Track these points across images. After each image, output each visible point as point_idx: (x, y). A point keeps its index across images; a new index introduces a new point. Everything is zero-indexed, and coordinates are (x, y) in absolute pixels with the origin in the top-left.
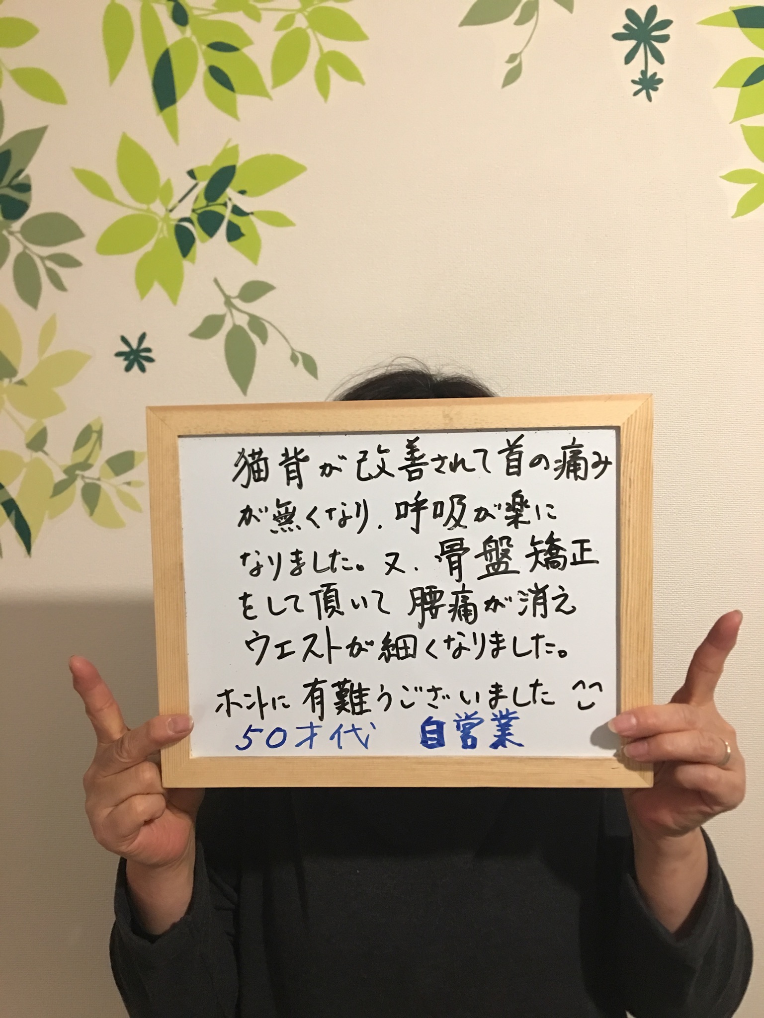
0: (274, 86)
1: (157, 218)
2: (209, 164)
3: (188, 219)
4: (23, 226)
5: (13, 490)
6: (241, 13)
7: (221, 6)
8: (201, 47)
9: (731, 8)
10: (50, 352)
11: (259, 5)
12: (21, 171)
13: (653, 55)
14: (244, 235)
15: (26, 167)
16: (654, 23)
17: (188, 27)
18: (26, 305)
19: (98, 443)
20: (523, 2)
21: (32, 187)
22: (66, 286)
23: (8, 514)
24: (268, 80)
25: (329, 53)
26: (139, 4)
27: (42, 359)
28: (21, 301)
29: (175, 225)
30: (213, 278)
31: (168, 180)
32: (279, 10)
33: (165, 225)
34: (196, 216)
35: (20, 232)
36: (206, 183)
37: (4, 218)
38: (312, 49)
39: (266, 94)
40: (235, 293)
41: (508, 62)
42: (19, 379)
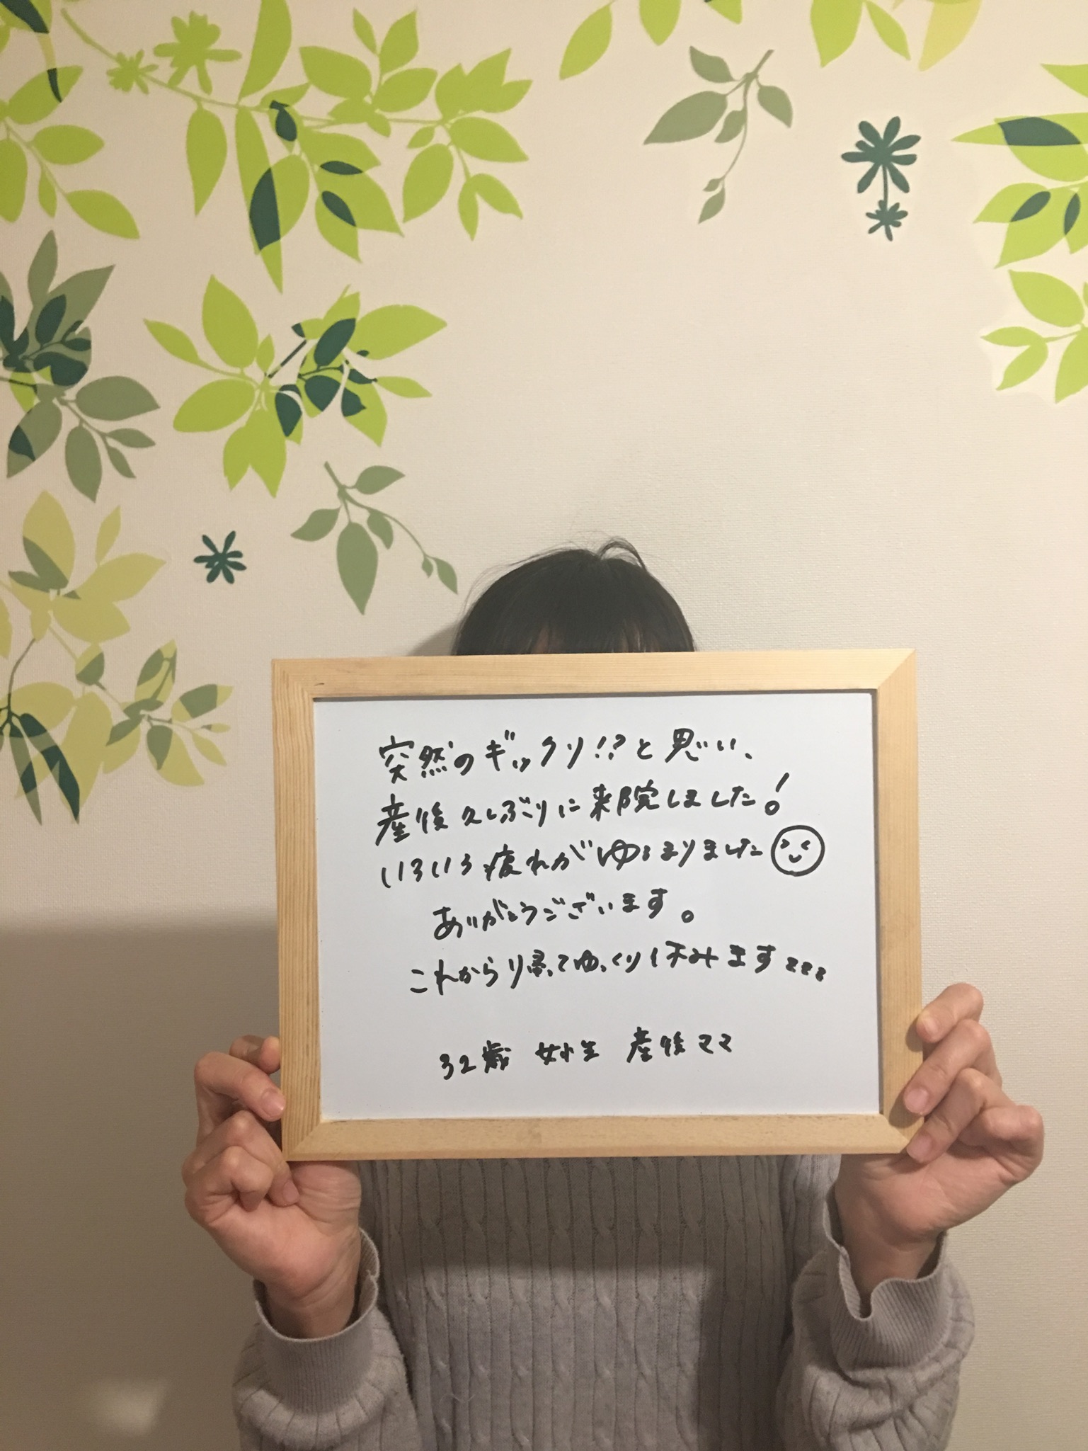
0: (406, 219)
1: (253, 385)
2: (322, 316)
3: (293, 388)
4: (79, 395)
5: (58, 735)
6: (364, 125)
7: (339, 115)
8: (313, 169)
9: (996, 120)
10: (110, 557)
11: (388, 115)
12: (79, 323)
13: (895, 181)
14: (364, 408)
15: (85, 317)
16: (896, 140)
17: (296, 143)
18: (81, 496)
19: (170, 674)
20: (727, 112)
21: (93, 344)
22: (134, 471)
23: (51, 767)
24: (398, 211)
25: (480, 176)
26: (234, 111)
27: (102, 564)
28: (75, 490)
29: (274, 396)
30: (324, 463)
31: (269, 337)
32: (414, 121)
33: (263, 394)
34: (304, 383)
35: (77, 401)
36: (316, 341)
37: (55, 383)
38: (455, 171)
39: (395, 229)
40: (353, 482)
41: (707, 189)
42: (70, 591)
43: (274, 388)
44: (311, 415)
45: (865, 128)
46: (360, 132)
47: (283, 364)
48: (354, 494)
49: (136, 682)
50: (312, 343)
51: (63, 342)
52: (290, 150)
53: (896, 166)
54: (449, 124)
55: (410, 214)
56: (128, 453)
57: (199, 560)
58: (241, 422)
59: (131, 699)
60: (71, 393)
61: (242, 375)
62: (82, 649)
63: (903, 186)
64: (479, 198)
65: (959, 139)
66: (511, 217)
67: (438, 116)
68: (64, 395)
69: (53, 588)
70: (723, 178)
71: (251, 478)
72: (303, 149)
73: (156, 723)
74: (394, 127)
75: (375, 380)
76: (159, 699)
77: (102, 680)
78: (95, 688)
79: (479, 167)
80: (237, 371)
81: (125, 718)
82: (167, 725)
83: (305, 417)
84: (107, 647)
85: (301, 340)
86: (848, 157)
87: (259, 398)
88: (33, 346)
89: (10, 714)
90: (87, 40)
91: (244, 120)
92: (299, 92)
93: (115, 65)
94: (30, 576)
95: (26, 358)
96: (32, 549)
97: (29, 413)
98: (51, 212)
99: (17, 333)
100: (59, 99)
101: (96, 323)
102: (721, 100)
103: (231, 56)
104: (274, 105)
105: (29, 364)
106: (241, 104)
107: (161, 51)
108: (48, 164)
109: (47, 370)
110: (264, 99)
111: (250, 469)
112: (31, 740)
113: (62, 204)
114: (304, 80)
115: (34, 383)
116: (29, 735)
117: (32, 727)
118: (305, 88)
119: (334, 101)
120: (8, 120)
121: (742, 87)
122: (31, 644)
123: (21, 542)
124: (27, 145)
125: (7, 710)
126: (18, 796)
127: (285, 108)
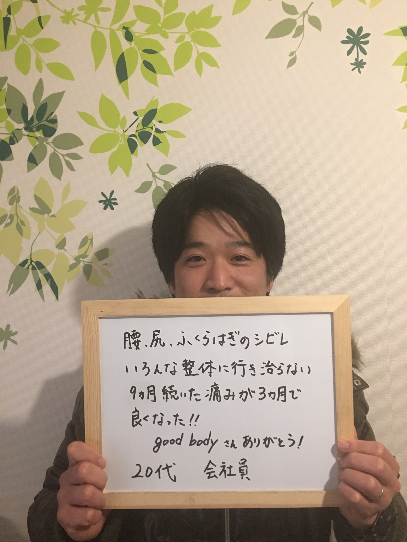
1: (119, 135)
2: (144, 108)
3: (134, 136)
4: (54, 140)
5: (49, 268)
6: (158, 35)
7: (149, 31)
8: (139, 52)
9: (399, 27)
10: (67, 201)
11: (167, 31)
12: (53, 113)
13: (361, 51)
14: (161, 142)
15: (55, 111)
16: (361, 35)
17: (133, 42)
18: (55, 178)
19: (91, 245)
20: (297, 26)
21: (58, 121)
22: (75, 169)
23: (47, 281)
24: (172, 67)
25: (202, 53)
26: (109, 31)
27: (64, 204)
28: (53, 176)
29: (127, 139)
30: (146, 164)
31: (124, 117)
32: (177, 33)
33: (123, 138)
34: (138, 134)
35: (53, 143)
36: (142, 118)
37: (44, 136)
38: (193, 51)
39: (171, 74)
40: (157, 171)
41: (290, 56)
42: (52, 214)
43: (127, 136)
44: (141, 146)
45: (349, 31)
46: (157, 37)
47: (130, 127)
48: (158, 175)
49: (78, 248)
50: (141, 118)
51: (46, 120)
52: (131, 45)
53: (362, 45)
54: (191, 33)
55: (176, 69)
56: (73, 162)
57: (100, 201)
58: (115, 149)
59: (77, 255)
60: (50, 140)
61: (115, 131)
62: (57, 236)
63: (364, 52)
64: (202, 61)
65: (386, 34)
66: (215, 68)
67: (186, 30)
68: (48, 140)
69: (46, 213)
70: (296, 51)
71: (119, 170)
72: (135, 45)
73: (86, 263)
74: (170, 35)
75: (165, 132)
76: (87, 254)
77: (65, 248)
78: (63, 250)
79: (202, 49)
80: (113, 130)
81: (75, 261)
82: (90, 264)
83: (139, 146)
84: (67, 235)
85: (137, 117)
86: (343, 42)
87: (121, 141)
88: (36, 122)
89: (32, 261)
90: (52, 5)
91: (113, 34)
92: (133, 23)
93: (63, 14)
94: (37, 209)
95: (33, 127)
96: (37, 199)
97: (35, 147)
98: (41, 71)
99: (29, 118)
100: (43, 28)
101: (59, 113)
102: (294, 22)
103: (108, 10)
104: (124, 28)
105: (34, 129)
106: (111, 28)
107: (80, 8)
108: (39, 53)
109: (41, 131)
110: (120, 25)
111: (119, 167)
112: (39, 271)
113: (45, 68)
114: (136, 18)
115: (36, 136)
116: (39, 269)
117: (40, 266)
118: (136, 21)
119: (147, 26)
120: (23, 36)
121: (302, 16)
122: (38, 235)
123: (33, 196)
124: (30, 45)
125: (30, 260)
126: (35, 292)
127: (128, 29)
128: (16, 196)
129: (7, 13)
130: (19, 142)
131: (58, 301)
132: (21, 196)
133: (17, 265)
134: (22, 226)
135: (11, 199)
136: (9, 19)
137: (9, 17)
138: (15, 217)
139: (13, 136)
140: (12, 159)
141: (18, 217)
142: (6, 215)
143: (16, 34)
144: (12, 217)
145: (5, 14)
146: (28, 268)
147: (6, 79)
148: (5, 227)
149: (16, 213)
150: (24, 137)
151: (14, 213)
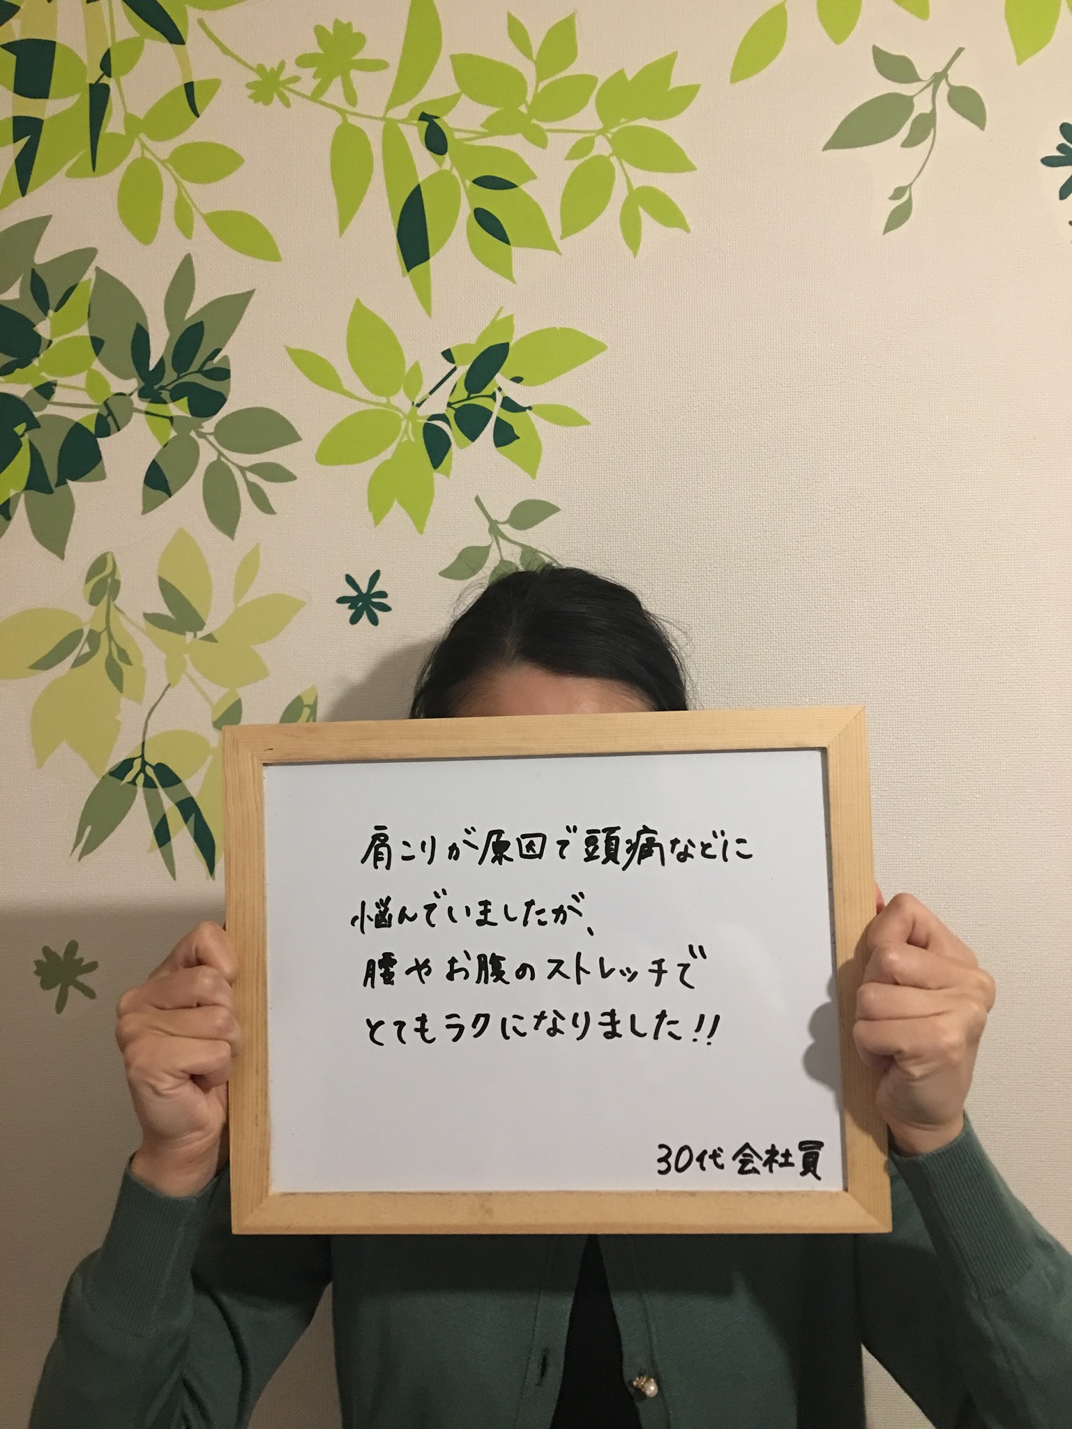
0: (564, 236)
1: (401, 414)
2: (473, 341)
3: (442, 417)
4: (218, 426)
5: (193, 786)
6: (519, 137)
7: (492, 127)
8: (464, 184)
10: (249, 597)
12: (217, 351)
14: (518, 438)
15: (224, 346)
17: (447, 155)
18: (219, 533)
19: (311, 721)
20: (914, 115)
21: (232, 374)
22: (275, 507)
23: (186, 820)
24: (555, 226)
25: (641, 189)
26: (381, 125)
27: (239, 605)
28: (212, 526)
29: (423, 425)
30: (474, 497)
31: (417, 364)
32: (573, 131)
33: (410, 425)
34: (454, 412)
35: (214, 434)
36: (468, 367)
37: (191, 414)
38: (616, 183)
39: (552, 247)
40: (506, 518)
41: (893, 197)
42: (207, 633)
43: (421, 418)
44: (461, 447)
45: (1066, 128)
46: (515, 143)
47: (431, 393)
48: (507, 529)
50: (463, 370)
51: (200, 371)
52: (440, 164)
54: (612, 133)
55: (567, 231)
56: (268, 487)
57: (341, 600)
58: (387, 455)
60: (209, 425)
61: (388, 404)
62: (218, 694)
64: (641, 209)
66: (676, 232)
67: (600, 126)
68: (203, 428)
69: (190, 630)
70: (911, 184)
71: (397, 514)
72: (454, 164)
74: (551, 138)
75: (530, 408)
79: (641, 178)
80: (383, 400)
83: (454, 447)
84: (245, 693)
85: (452, 366)
86: (1049, 162)
87: (406, 432)
88: (170, 375)
89: (144, 764)
90: (226, 51)
91: (391, 132)
92: (451, 102)
93: (255, 77)
94: (165, 617)
95: (163, 388)
96: (166, 588)
97: (165, 446)
98: (189, 236)
99: (153, 364)
100: (198, 116)
101: (235, 352)
102: (908, 102)
103: (380, 65)
104: (424, 117)
105: (165, 395)
106: (388, 116)
107: (302, 61)
108: (185, 183)
109: (184, 401)
110: (413, 110)
111: (396, 503)
112: (165, 791)
113: (199, 225)
114: (458, 90)
115: (170, 416)
116: (163, 786)
117: (167, 777)
118: (456, 98)
119: (486, 111)
120: (143, 136)
121: (931, 88)
122: (166, 689)
123: (156, 581)
124: (163, 162)
125: (140, 760)
126: (151, 850)
127: (435, 120)
128: (109, 580)
129: (101, 72)
130: (121, 431)
131: (214, 879)
132: (122, 580)
133: (104, 774)
134: (123, 665)
135: (94, 588)
136: (106, 88)
137: (106, 83)
138: (104, 637)
139: (105, 413)
140: (102, 476)
141: (111, 637)
142: (80, 632)
143: (123, 132)
144: (94, 639)
145: (94, 74)
146: (133, 782)
147: (90, 253)
148: (76, 664)
149: (108, 628)
150: (135, 415)
151: (99, 627)
